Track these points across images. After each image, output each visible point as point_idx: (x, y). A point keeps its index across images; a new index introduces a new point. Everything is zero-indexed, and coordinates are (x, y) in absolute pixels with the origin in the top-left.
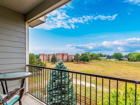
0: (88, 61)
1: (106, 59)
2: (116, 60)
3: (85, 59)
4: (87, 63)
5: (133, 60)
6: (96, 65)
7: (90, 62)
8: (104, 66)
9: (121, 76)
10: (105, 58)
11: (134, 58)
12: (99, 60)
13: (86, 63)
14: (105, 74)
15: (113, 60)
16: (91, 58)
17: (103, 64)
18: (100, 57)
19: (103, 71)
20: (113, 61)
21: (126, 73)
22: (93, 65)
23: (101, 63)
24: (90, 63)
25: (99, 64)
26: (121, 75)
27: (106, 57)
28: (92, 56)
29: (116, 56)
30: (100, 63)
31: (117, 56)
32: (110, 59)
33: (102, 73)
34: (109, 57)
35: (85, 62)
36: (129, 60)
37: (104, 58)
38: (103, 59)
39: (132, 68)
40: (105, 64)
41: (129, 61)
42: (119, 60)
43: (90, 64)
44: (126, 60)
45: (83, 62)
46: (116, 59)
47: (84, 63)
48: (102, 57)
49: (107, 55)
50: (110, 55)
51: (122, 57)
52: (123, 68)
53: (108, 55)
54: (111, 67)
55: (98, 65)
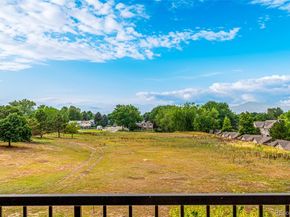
0: (25, 136)
1: (92, 127)
2: (123, 130)
3: (13, 132)
4: (23, 148)
5: (166, 128)
6: (60, 153)
7: (34, 140)
8: (88, 152)
9: (142, 181)
10: (88, 124)
11: (167, 122)
12: (70, 132)
13: (17, 147)
14: (97, 182)
15: (114, 129)
16: (40, 127)
17: (84, 146)
18: (70, 122)
19: (87, 172)
20: (115, 135)
21: (156, 170)
22: (49, 152)
23: (78, 142)
24: (37, 147)
25: (71, 149)
26: (143, 178)
27: (93, 121)
28: (41, 116)
29: (123, 116)
30: (72, 142)
31: (125, 117)
32: (104, 126)
33: (86, 179)
34: (101, 121)
35: (12, 144)
36: (156, 128)
37: (85, 125)
38: (82, 128)
39: (166, 152)
40: (91, 147)
41: (157, 131)
42: (132, 130)
43: (35, 151)
44: (149, 130)
45: (7, 144)
46: (121, 128)
47: (9, 147)
48: (79, 120)
49: (94, 113)
50: (102, 114)
51: (139, 120)
52: (146, 156)
53: (98, 114)
54: (110, 156)
55: (68, 151)
